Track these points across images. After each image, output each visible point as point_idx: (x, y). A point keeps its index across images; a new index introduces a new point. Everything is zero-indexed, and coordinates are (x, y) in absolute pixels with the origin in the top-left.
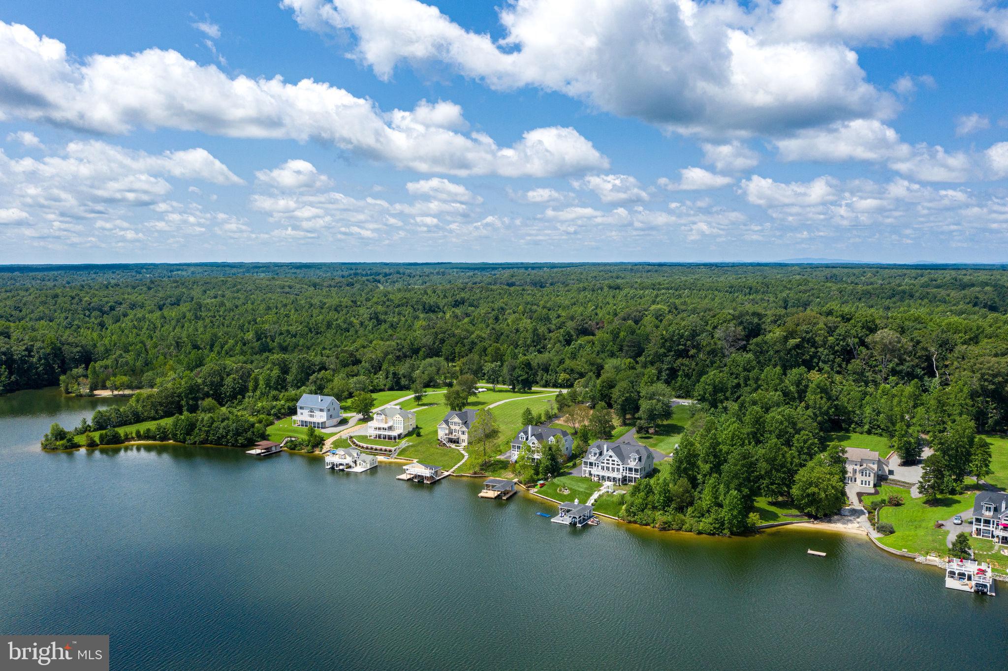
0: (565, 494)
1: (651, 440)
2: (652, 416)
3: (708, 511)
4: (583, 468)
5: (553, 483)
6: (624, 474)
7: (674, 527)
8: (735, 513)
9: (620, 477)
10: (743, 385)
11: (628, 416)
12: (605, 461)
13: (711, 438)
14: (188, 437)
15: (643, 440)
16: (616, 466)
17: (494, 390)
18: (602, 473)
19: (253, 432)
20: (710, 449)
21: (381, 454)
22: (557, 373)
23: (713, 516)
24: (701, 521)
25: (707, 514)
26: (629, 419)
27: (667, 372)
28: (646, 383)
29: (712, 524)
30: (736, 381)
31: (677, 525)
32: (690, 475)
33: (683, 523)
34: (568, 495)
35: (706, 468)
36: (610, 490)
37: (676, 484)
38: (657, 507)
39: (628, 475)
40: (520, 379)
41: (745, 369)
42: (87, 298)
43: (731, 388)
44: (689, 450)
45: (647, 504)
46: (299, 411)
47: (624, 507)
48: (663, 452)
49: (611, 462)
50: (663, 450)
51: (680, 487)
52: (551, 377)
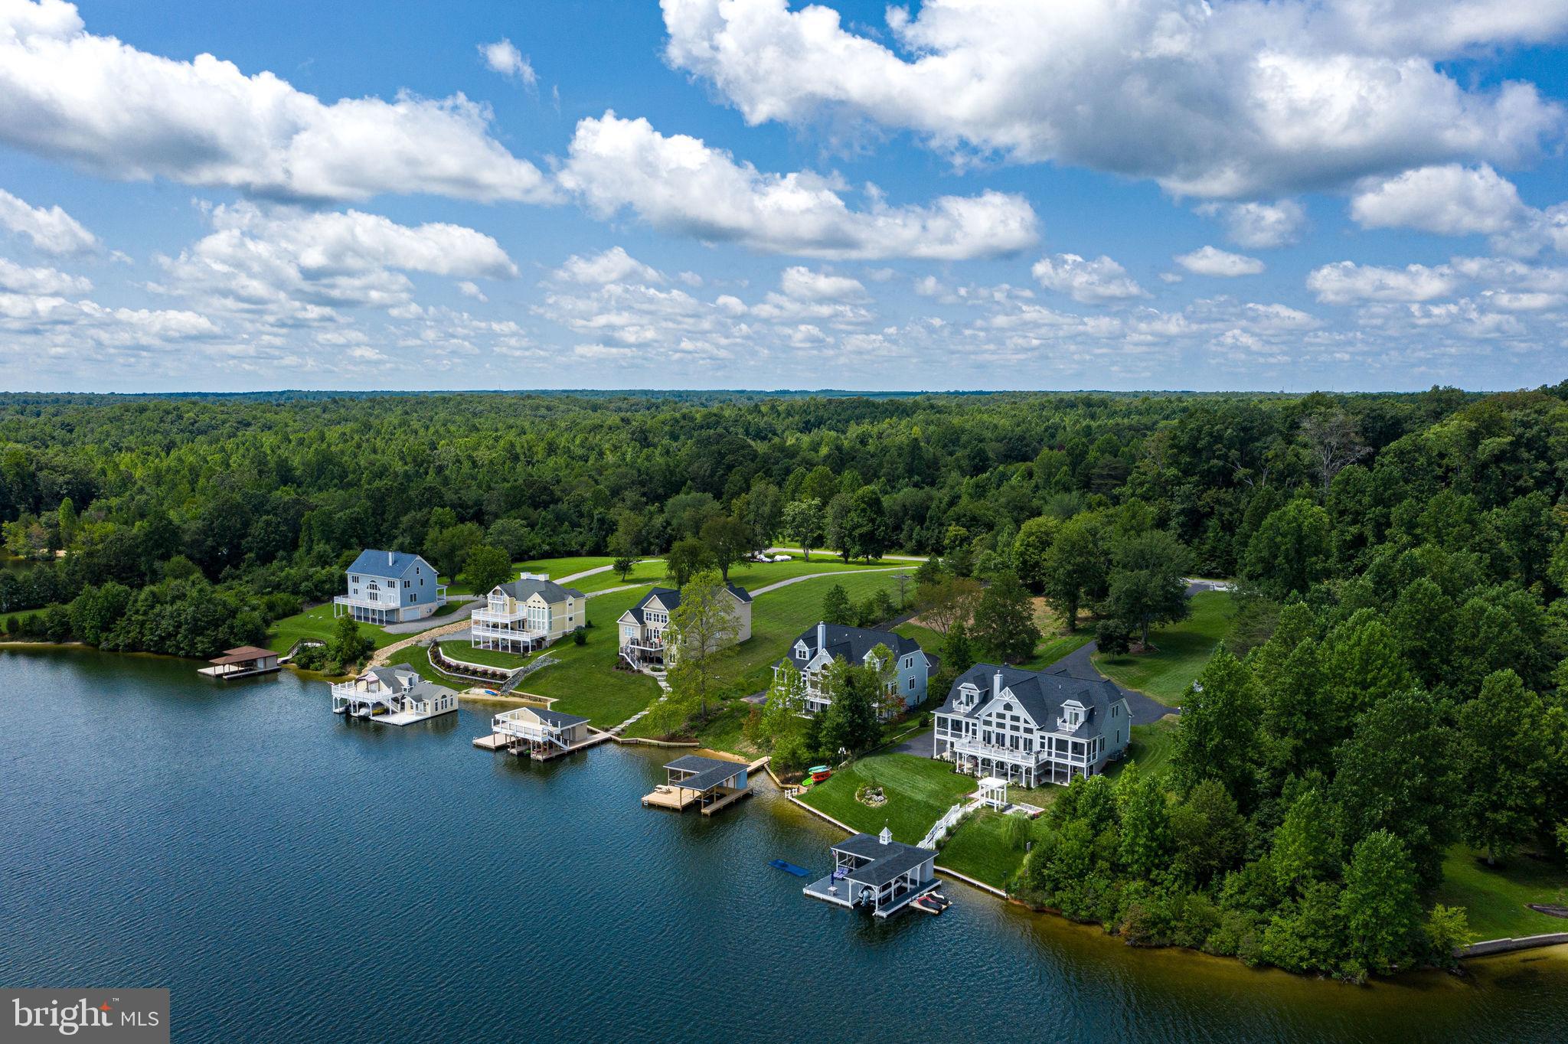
0: (873, 805)
1: (1133, 669)
2: (1138, 607)
3: (1292, 892)
4: (937, 736)
5: (850, 775)
6: (1044, 756)
7: (1179, 936)
8: (1386, 908)
9: (1031, 763)
10: (1371, 539)
11: (1083, 613)
12: (994, 720)
13: (1300, 661)
14: (104, 635)
15: (1114, 669)
16: (1021, 734)
17: (806, 559)
18: (982, 753)
19: (231, 627)
20: (1295, 693)
21: (482, 684)
22: (942, 525)
23: (1309, 911)
24: (1268, 923)
25: (1287, 902)
26: (1086, 619)
27: (1182, 518)
28: (1126, 531)
29: (1303, 938)
30: (1354, 529)
31: (1189, 932)
32: (1233, 769)
33: (1209, 925)
34: (881, 810)
35: (1282, 748)
36: (996, 802)
37: (1187, 798)
38: (1125, 866)
39: (1053, 759)
40: (856, 533)
41: (1378, 501)
42: (191, 414)
43: (1339, 549)
44: (1232, 694)
45: (1094, 858)
46: (351, 586)
47: (1026, 859)
48: (1162, 701)
49: (1008, 722)
50: (1162, 694)
51: (1200, 808)
52: (930, 535)
